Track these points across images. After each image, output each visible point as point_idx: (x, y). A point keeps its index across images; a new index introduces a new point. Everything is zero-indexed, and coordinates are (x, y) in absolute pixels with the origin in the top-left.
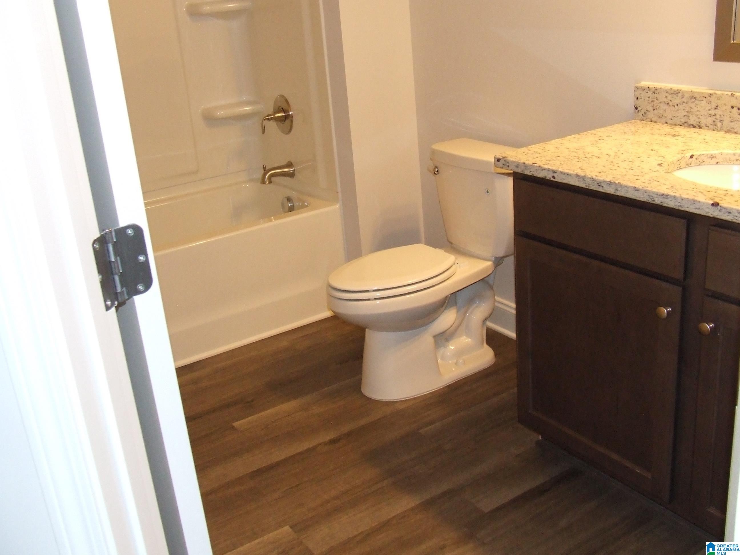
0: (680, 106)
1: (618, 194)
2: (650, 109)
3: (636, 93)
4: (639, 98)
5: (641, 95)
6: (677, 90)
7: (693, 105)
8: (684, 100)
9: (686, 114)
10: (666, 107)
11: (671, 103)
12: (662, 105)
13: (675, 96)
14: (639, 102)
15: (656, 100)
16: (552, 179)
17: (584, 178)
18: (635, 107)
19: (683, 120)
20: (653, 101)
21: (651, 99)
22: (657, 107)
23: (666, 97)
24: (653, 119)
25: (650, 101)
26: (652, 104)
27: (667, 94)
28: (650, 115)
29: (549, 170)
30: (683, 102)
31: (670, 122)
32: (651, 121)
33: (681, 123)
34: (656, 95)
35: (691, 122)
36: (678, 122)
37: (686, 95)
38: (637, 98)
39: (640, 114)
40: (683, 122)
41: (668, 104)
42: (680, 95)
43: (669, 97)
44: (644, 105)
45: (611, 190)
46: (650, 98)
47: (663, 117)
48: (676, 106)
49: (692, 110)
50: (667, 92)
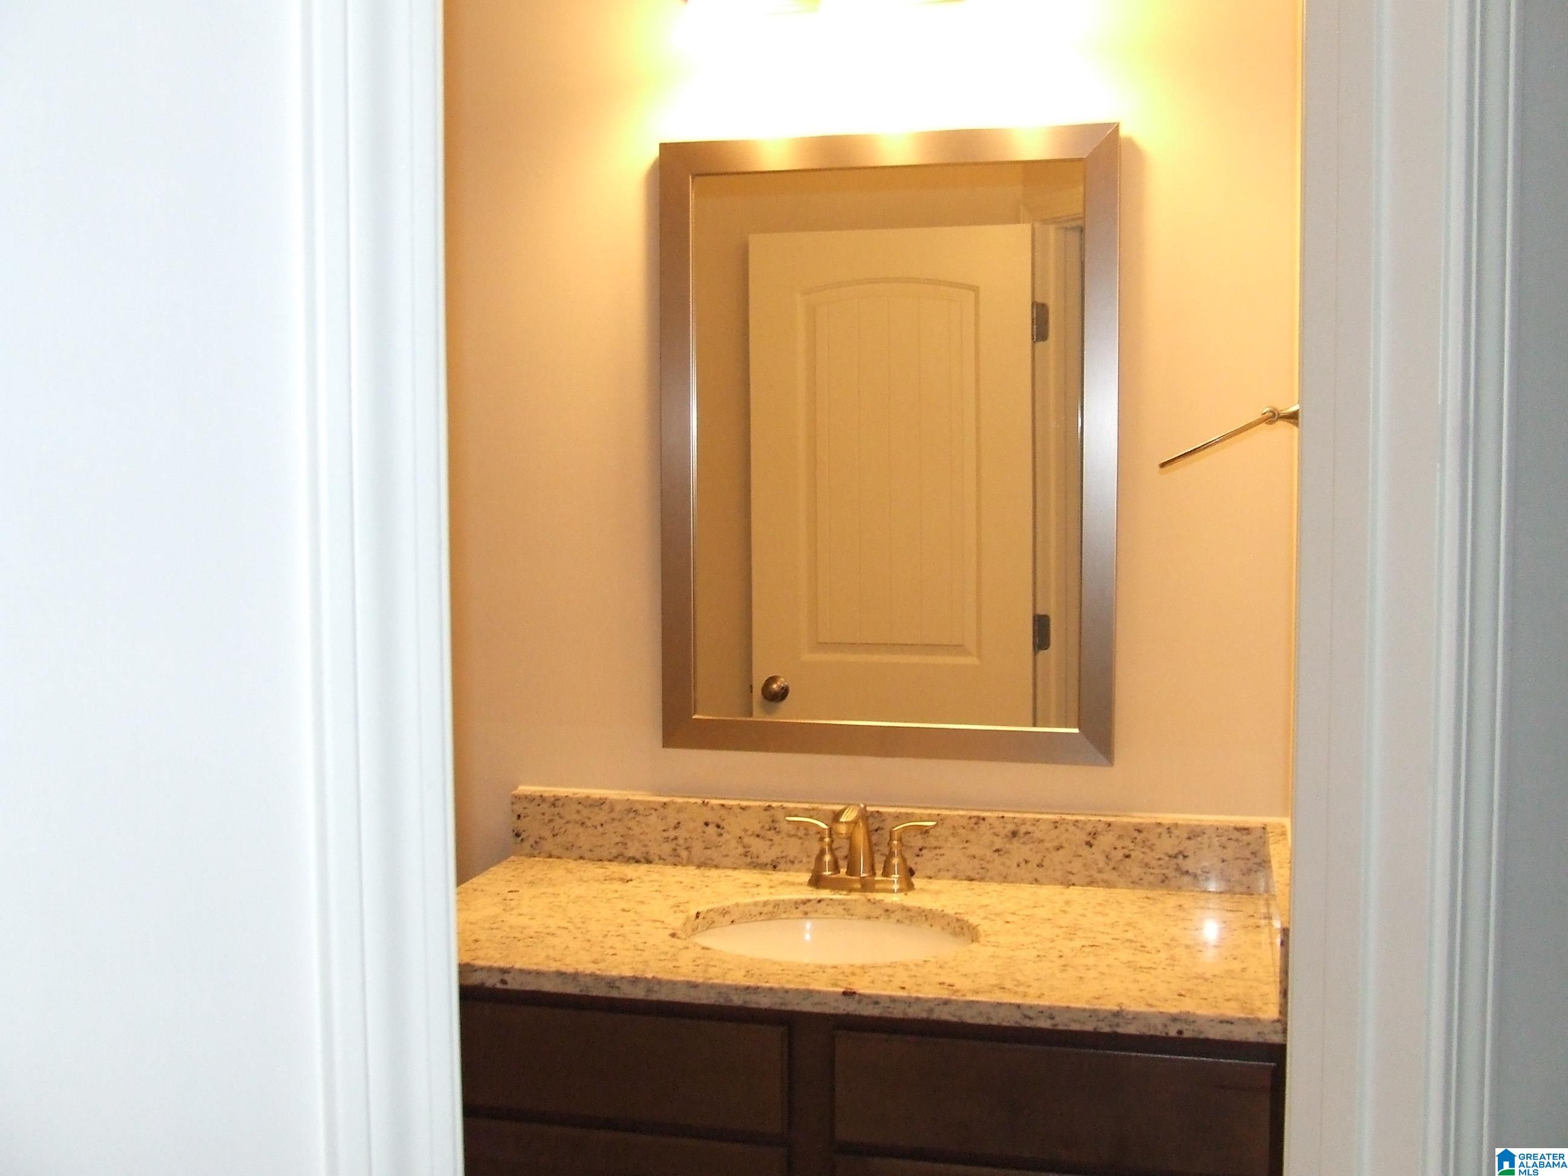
0: (606, 826)
1: (654, 997)
2: (547, 834)
3: (516, 807)
4: (522, 816)
5: (526, 811)
6: (601, 799)
7: (632, 824)
8: (613, 815)
9: (619, 839)
10: (579, 829)
11: (589, 823)
12: (569, 826)
13: (596, 810)
14: (521, 824)
15: (557, 818)
16: (499, 986)
17: (575, 976)
18: (516, 832)
19: (615, 852)
20: (551, 821)
21: (547, 817)
22: (562, 830)
23: (578, 812)
24: (554, 853)
25: (546, 821)
26: (552, 825)
27: (580, 807)
28: (548, 845)
29: (490, 969)
30: (613, 819)
31: (587, 855)
32: (550, 856)
33: (609, 857)
34: (557, 810)
35: (631, 853)
36: (605, 854)
37: (618, 808)
38: (519, 816)
39: (527, 845)
40: (616, 854)
41: (583, 824)
42: (605, 807)
43: (585, 812)
44: (532, 827)
45: (639, 993)
46: (547, 815)
47: (574, 849)
48: (599, 827)
49: (631, 832)
50: (579, 803)
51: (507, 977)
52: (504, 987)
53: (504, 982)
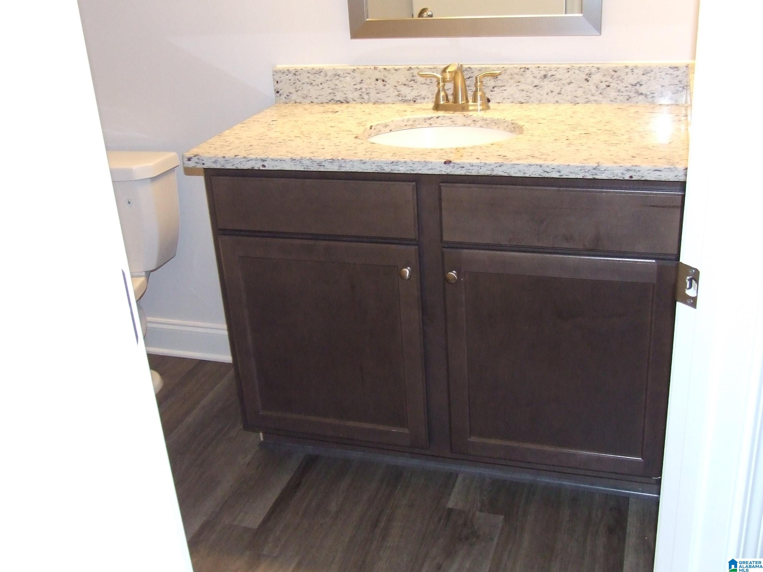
0: (324, 84)
1: (343, 170)
2: (293, 90)
3: (275, 77)
4: (279, 82)
5: (281, 79)
6: (320, 69)
7: (337, 82)
8: (327, 78)
9: (331, 91)
10: (309, 87)
11: (314, 83)
12: (304, 86)
13: (318, 76)
14: (279, 86)
15: (297, 81)
16: (262, 168)
17: (301, 161)
18: (276, 91)
19: (329, 98)
20: (294, 83)
21: (292, 82)
22: (300, 88)
23: (308, 77)
24: (297, 101)
25: (292, 84)
26: (295, 85)
27: (309, 75)
28: (294, 97)
29: (256, 159)
30: (327, 80)
31: (315, 101)
32: (296, 103)
33: (327, 101)
34: (297, 77)
35: (338, 98)
36: (324, 100)
37: (329, 74)
38: (277, 82)
39: (283, 97)
40: (330, 99)
41: (311, 84)
42: (322, 74)
43: (312, 77)
44: (285, 88)
45: (334, 168)
46: (292, 80)
47: (308, 98)
48: (320, 85)
49: (337, 87)
50: (309, 73)
51: (264, 163)
52: (264, 169)
53: (264, 166)
